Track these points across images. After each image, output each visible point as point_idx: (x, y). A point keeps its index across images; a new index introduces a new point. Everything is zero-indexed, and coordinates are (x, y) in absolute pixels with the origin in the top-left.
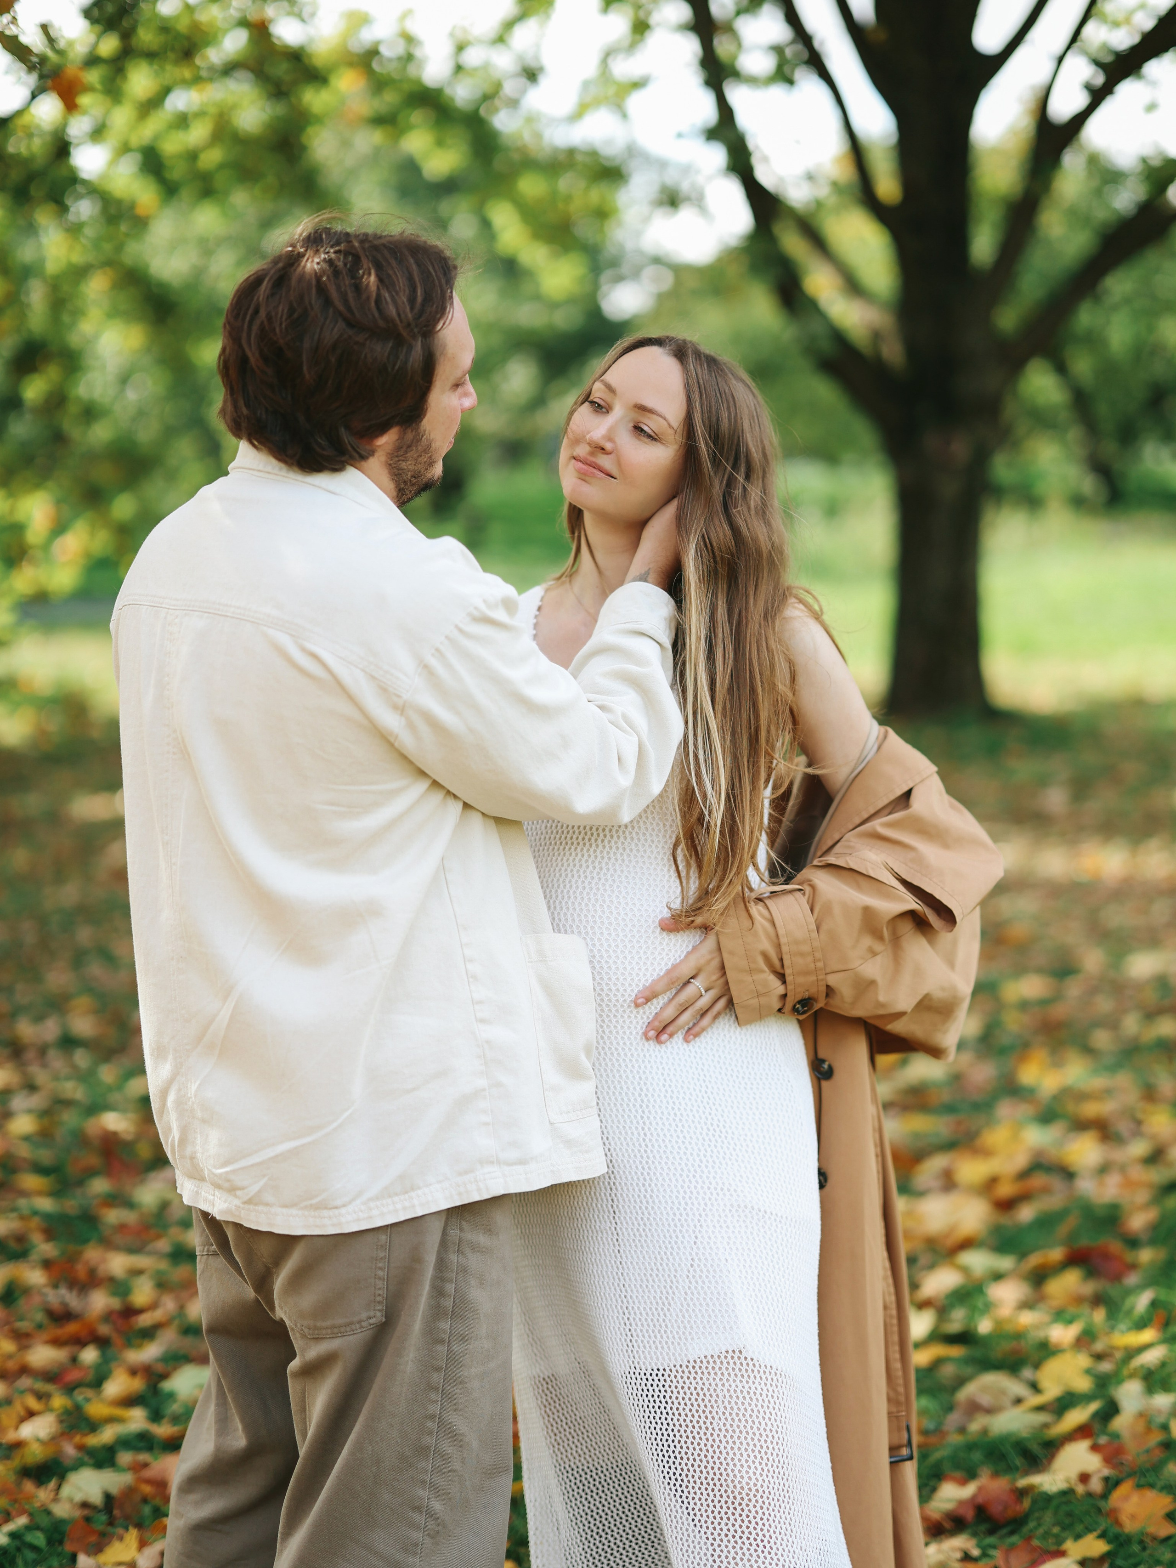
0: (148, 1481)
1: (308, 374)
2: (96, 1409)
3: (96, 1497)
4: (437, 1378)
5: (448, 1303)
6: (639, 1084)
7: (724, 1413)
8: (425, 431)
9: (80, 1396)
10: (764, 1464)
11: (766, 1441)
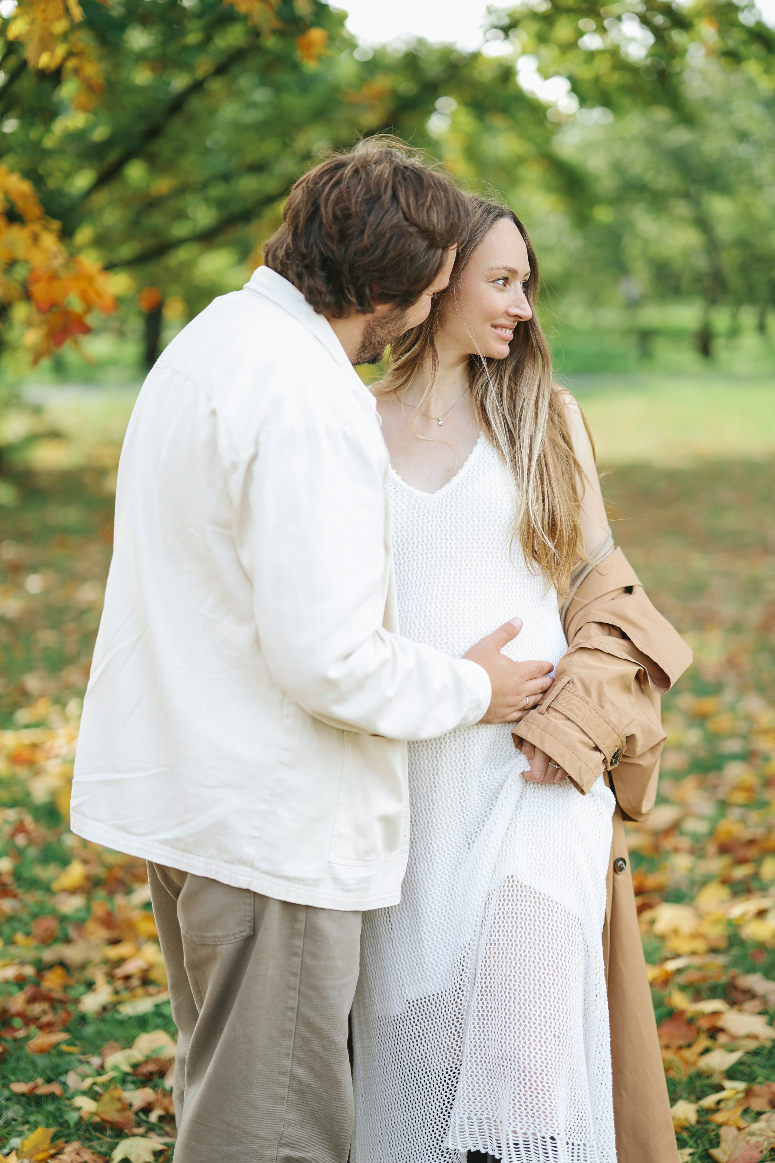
5: (301, 927)
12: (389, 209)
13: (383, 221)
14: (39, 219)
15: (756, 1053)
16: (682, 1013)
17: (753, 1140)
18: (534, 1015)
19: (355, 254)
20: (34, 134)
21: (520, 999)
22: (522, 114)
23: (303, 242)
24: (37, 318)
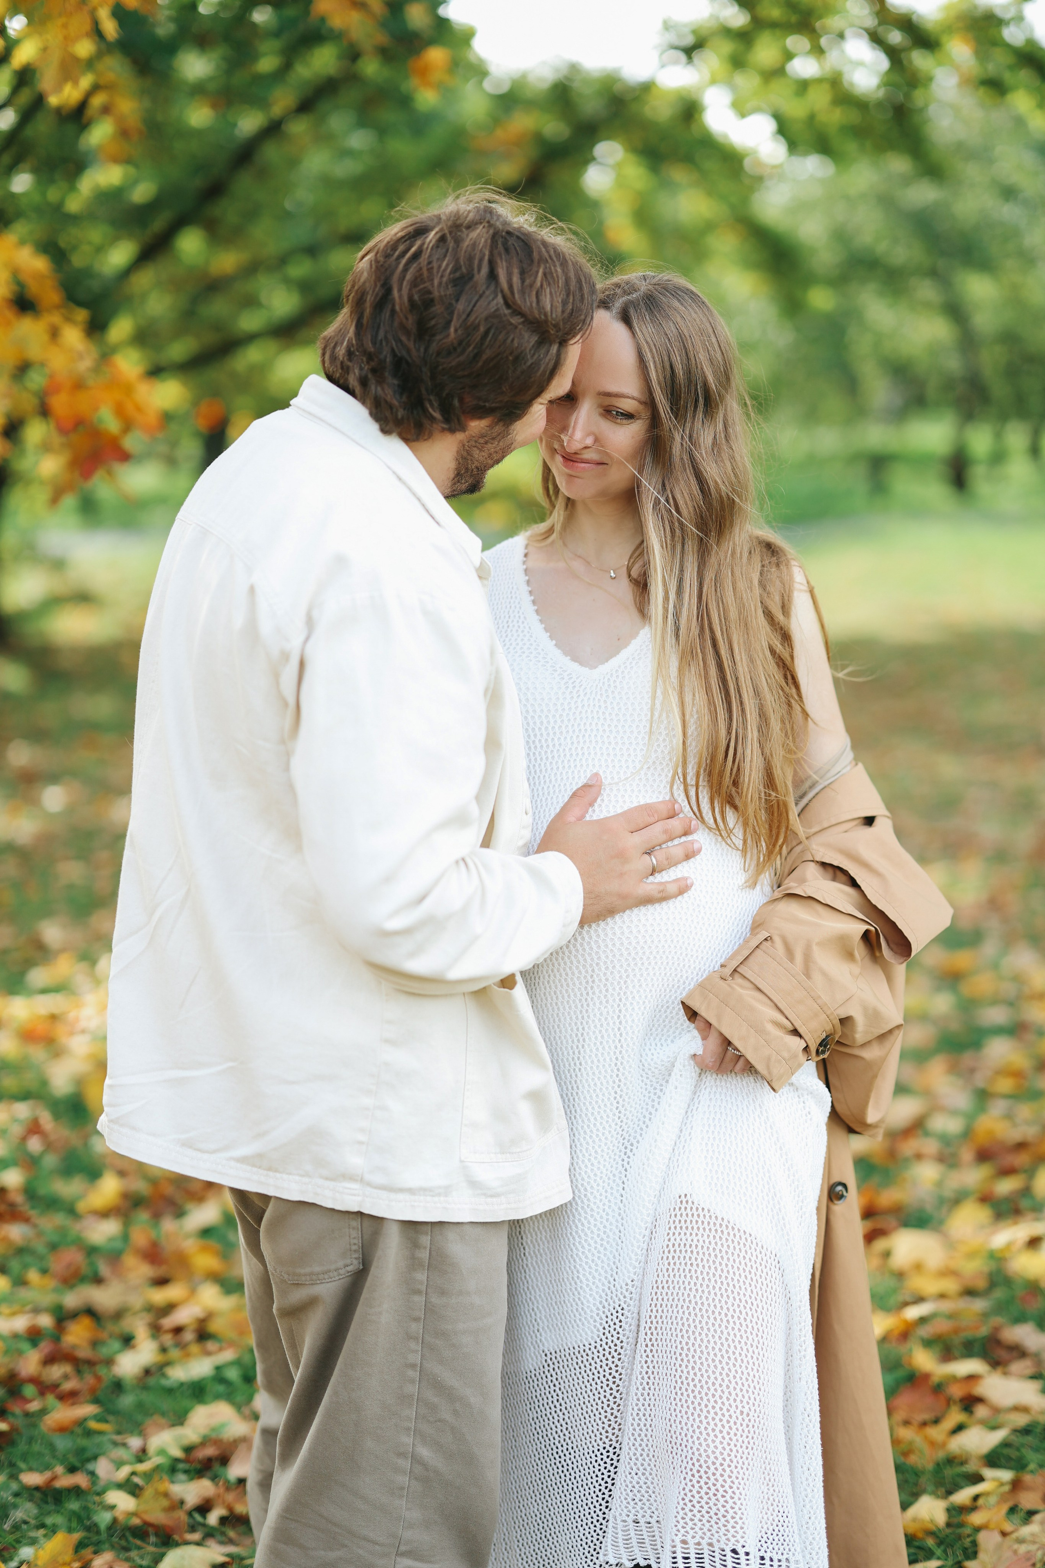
4: (416, 1328)
12: (484, 292)
13: (475, 309)
14: (58, 307)
15: (1026, 1431)
16: (926, 1376)
17: (1023, 1549)
18: (714, 1384)
19: (438, 354)
20: (53, 194)
21: (695, 1362)
22: (711, 165)
23: (369, 337)
24: (57, 440)
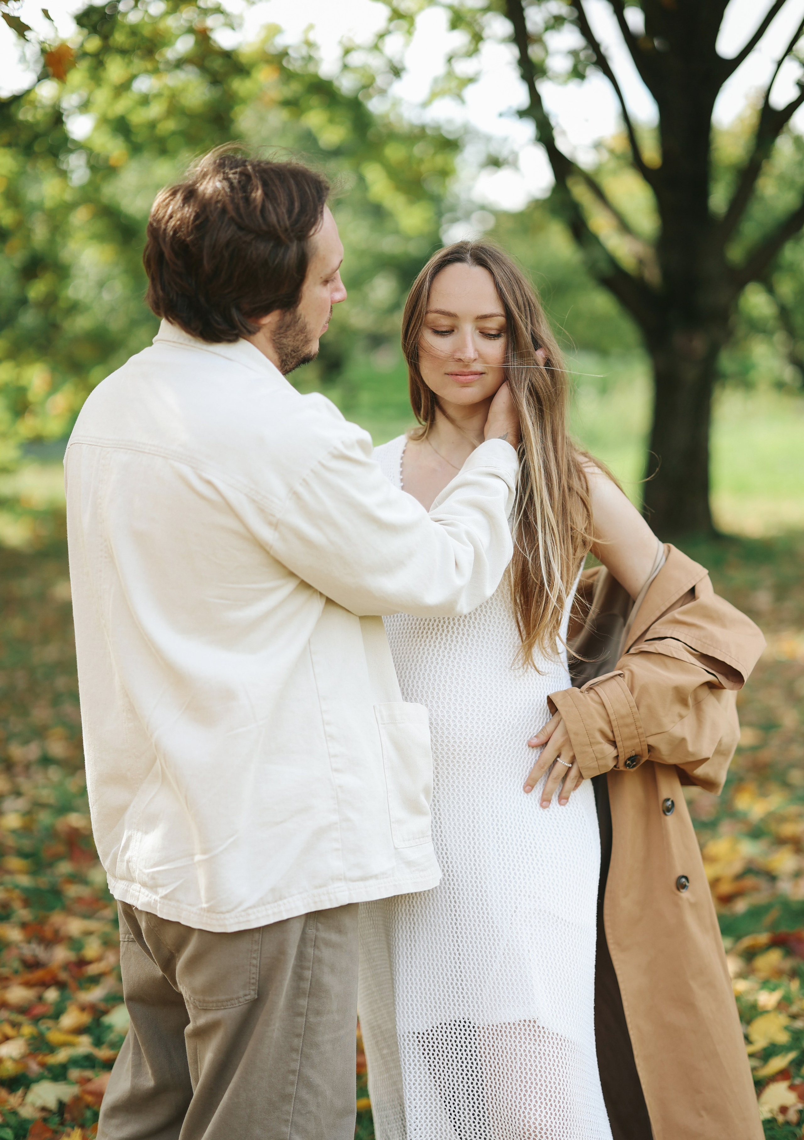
0: (91, 1093)
1: (207, 265)
2: (54, 1036)
3: (52, 1104)
4: (297, 1042)
5: (306, 985)
6: (473, 813)
7: (520, 1068)
8: (301, 315)
9: (43, 1026)
10: (548, 1108)
11: (550, 1091)
